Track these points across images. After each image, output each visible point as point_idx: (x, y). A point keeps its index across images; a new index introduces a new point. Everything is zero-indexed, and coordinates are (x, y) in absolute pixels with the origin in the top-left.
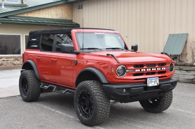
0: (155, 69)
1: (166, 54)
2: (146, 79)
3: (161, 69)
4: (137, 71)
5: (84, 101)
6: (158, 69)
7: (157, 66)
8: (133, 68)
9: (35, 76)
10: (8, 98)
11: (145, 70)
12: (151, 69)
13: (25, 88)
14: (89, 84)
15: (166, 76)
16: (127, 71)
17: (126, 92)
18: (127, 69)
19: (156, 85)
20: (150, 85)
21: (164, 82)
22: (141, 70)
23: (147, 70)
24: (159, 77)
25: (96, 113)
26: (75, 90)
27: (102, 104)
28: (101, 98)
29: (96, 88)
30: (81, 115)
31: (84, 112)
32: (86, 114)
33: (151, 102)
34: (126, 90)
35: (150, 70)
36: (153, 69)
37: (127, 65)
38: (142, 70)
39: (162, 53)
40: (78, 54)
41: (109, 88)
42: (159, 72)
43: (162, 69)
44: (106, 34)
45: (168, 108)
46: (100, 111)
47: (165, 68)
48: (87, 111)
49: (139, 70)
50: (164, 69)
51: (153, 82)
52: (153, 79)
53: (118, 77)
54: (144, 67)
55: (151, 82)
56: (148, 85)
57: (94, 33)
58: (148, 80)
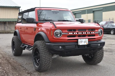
0: (85, 33)
1: (97, 23)
2: (77, 40)
3: (91, 33)
4: (70, 33)
6: (88, 33)
7: (87, 31)
8: (67, 31)
11: (77, 33)
12: (82, 33)
15: (95, 38)
16: (62, 33)
19: (86, 44)
20: (81, 44)
22: (73, 33)
23: (79, 33)
24: (89, 39)
32: (38, 63)
33: (90, 57)
34: (62, 47)
35: (81, 33)
36: (83, 33)
37: (62, 29)
38: (74, 33)
39: (95, 23)
42: (89, 35)
43: (92, 33)
49: (72, 33)
50: (93, 33)
51: (83, 42)
52: (84, 40)
53: (55, 38)
54: (76, 31)
55: (82, 42)
56: (79, 44)
57: (51, 10)
58: (79, 40)
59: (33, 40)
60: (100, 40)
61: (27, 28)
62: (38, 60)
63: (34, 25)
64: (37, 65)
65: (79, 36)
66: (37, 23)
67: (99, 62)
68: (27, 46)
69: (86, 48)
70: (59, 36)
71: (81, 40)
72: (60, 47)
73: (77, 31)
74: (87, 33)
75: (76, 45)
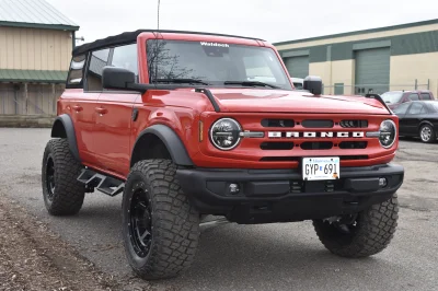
0: (331, 135)
1: (377, 97)
2: (299, 159)
3: (351, 134)
4: (271, 134)
6: (339, 134)
7: (336, 127)
8: (259, 126)
12: (318, 134)
15: (366, 157)
16: (242, 134)
17: (237, 193)
18: (242, 130)
19: (330, 177)
20: (311, 177)
22: (284, 134)
23: (306, 134)
24: (342, 158)
33: (345, 228)
34: (238, 187)
35: (314, 134)
36: (323, 134)
37: (243, 116)
38: (289, 134)
39: (368, 96)
42: (344, 145)
43: (355, 134)
47: (362, 134)
49: (279, 134)
50: (359, 135)
51: (321, 168)
52: (323, 162)
53: (214, 150)
54: (297, 127)
55: (315, 168)
56: (304, 176)
57: (198, 42)
58: (305, 161)
59: (129, 157)
60: (384, 163)
61: (105, 109)
62: (145, 235)
63: (132, 99)
64: (140, 255)
65: (307, 145)
66: (143, 91)
67: (378, 250)
68: (103, 178)
69: (330, 191)
70: (228, 142)
71: (313, 163)
72: (233, 186)
73: (300, 127)
74: (335, 135)
75: (292, 180)
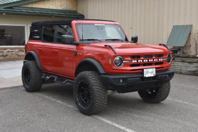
0: (152, 60)
1: (164, 45)
2: (143, 70)
3: (158, 60)
4: (133, 61)
5: (83, 91)
6: (155, 60)
7: (154, 57)
8: (130, 59)
9: (37, 66)
10: (11, 88)
11: (141, 61)
12: (148, 61)
13: (27, 78)
14: (88, 74)
15: (163, 67)
16: (124, 62)
18: (124, 60)
19: (152, 75)
20: (147, 76)
21: (160, 73)
22: (137, 61)
23: (144, 61)
24: (156, 68)
25: (94, 103)
26: (74, 80)
27: (99, 93)
28: (98, 87)
29: (94, 79)
30: (79, 104)
31: (83, 102)
32: (84, 104)
33: (150, 93)
34: (123, 80)
35: (147, 61)
36: (150, 60)
37: (124, 56)
38: (139, 61)
39: (160, 45)
40: (77, 45)
41: (106, 78)
42: (156, 63)
43: (159, 60)
44: (106, 26)
45: (165, 98)
46: (98, 101)
47: (162, 60)
48: (86, 101)
49: (136, 61)
51: (150, 72)
52: (150, 70)
53: (115, 68)
55: (148, 72)
57: (94, 24)
58: (145, 70)
64: (84, 106)
65: (145, 64)
67: (163, 100)
68: (56, 77)
70: (119, 65)
71: (147, 71)
73: (142, 58)
75: (140, 77)
